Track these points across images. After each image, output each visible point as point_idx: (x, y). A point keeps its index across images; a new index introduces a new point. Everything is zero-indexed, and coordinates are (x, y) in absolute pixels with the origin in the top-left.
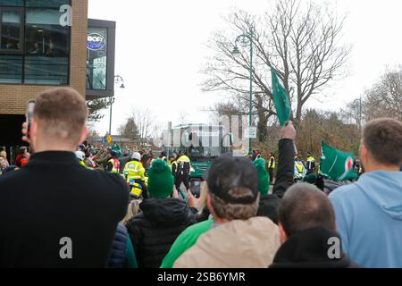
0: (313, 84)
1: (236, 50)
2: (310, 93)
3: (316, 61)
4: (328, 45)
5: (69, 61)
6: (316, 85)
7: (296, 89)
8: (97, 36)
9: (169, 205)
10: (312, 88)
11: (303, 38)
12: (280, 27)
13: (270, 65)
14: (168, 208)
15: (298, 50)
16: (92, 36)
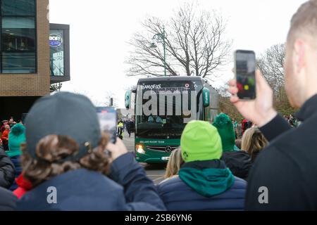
0: (207, 68)
1: (153, 45)
2: (205, 74)
3: (209, 51)
4: (216, 40)
5: (36, 56)
6: (209, 69)
7: (195, 72)
8: (55, 36)
9: (237, 157)
10: (207, 71)
11: (198, 36)
12: (182, 28)
13: (176, 56)
14: (240, 160)
15: (195, 45)
16: (52, 36)
